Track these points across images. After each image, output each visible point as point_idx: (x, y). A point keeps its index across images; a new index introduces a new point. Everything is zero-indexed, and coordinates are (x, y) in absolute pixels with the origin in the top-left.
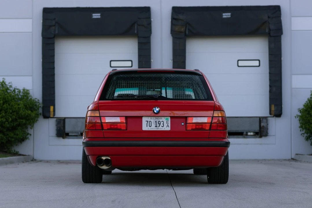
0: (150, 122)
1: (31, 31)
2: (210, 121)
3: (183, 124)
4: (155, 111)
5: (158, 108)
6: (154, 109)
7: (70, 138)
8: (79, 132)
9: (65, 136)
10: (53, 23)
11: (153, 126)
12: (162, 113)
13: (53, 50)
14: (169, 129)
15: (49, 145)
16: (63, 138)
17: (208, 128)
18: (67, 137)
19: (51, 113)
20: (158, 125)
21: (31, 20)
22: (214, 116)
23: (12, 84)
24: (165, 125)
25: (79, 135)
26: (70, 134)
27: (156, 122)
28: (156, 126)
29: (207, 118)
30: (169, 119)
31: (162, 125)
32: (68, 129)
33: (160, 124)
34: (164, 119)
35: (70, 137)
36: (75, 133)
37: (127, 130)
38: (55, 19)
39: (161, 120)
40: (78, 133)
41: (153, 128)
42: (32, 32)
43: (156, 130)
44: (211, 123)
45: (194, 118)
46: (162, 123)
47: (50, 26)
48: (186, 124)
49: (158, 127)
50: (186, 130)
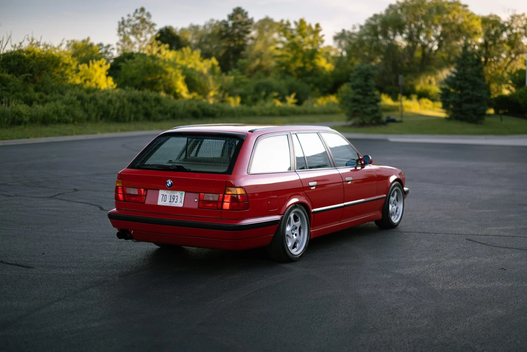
0: (165, 196)
3: (196, 200)
4: (168, 184)
6: (167, 181)
11: (168, 200)
14: (181, 205)
17: (220, 207)
20: (172, 200)
22: (226, 193)
24: (179, 200)
27: (171, 196)
28: (170, 202)
29: (218, 195)
30: (184, 193)
31: (175, 200)
33: (174, 199)
34: (178, 194)
37: (145, 203)
39: (176, 195)
41: (167, 203)
43: (170, 205)
44: (223, 201)
45: (205, 194)
46: (176, 198)
48: (199, 200)
49: (171, 203)
50: (198, 208)
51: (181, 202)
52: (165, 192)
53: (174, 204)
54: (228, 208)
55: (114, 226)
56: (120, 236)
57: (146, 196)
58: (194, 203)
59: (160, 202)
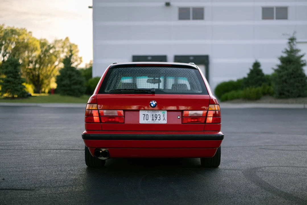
0: (147, 116)
4: (152, 105)
6: (151, 102)
11: (150, 119)
17: (203, 121)
20: (155, 118)
22: (209, 109)
24: (162, 118)
29: (203, 111)
30: (166, 112)
33: (157, 117)
34: (160, 113)
37: (124, 123)
39: (157, 114)
41: (150, 121)
43: (153, 123)
44: (206, 116)
45: (190, 111)
48: (182, 117)
49: (154, 121)
50: (182, 123)
51: (164, 119)
52: (146, 112)
53: (157, 122)
54: (211, 122)
57: (124, 116)
58: (177, 119)
59: (142, 121)
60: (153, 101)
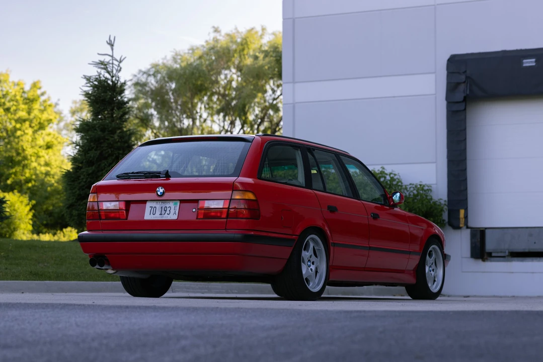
0: (155, 208)
1: (433, 92)
2: (227, 206)
3: (194, 210)
4: (159, 193)
5: (162, 188)
6: (158, 189)
7: (494, 261)
8: (507, 251)
9: (485, 257)
10: (463, 78)
11: (158, 213)
12: (168, 195)
13: (464, 120)
14: (175, 217)
15: (463, 272)
16: (484, 260)
17: (224, 216)
18: (489, 258)
19: (461, 220)
20: (163, 212)
21: (433, 76)
22: (233, 198)
23: (400, 176)
24: (172, 211)
25: (508, 256)
26: (493, 255)
27: (162, 208)
28: (161, 214)
29: (223, 201)
30: (178, 203)
31: (168, 211)
32: (489, 246)
33: (166, 211)
34: (171, 204)
35: (492, 259)
36: (501, 252)
37: (127, 219)
38: (465, 72)
39: (168, 206)
40: (505, 252)
41: (157, 217)
42: (435, 94)
43: (160, 218)
44: (229, 208)
45: (206, 201)
46: (168, 209)
47: (458, 84)
48: (198, 210)
49: (163, 215)
50: (197, 218)
51: (175, 213)
52: (153, 204)
53: (166, 217)
55: (85, 251)
56: (93, 263)
57: (127, 210)
58: (191, 213)
59: (148, 216)
60: (160, 188)
